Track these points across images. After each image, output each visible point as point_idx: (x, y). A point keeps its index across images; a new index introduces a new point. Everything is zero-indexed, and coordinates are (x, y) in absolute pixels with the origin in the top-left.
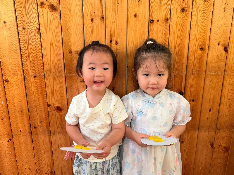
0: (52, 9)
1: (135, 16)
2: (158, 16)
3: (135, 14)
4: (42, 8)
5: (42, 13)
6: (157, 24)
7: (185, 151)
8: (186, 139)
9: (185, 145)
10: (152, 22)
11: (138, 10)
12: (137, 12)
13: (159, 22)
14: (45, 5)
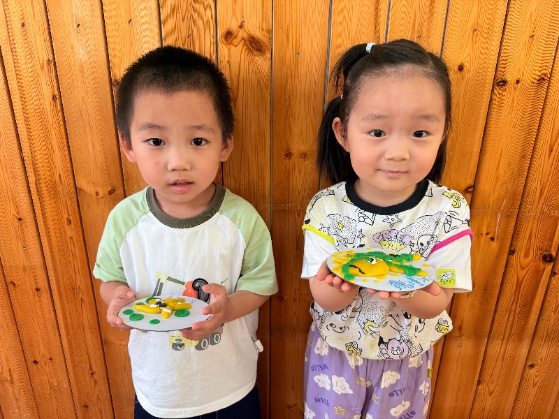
0: (253, 47)
1: (461, 68)
2: (519, 71)
3: (459, 63)
4: (228, 46)
5: (227, 59)
6: (515, 89)
7: (534, 385)
8: (541, 359)
9: (538, 372)
10: (503, 85)
11: (469, 55)
12: (465, 60)
13: (519, 85)
14: (235, 38)
